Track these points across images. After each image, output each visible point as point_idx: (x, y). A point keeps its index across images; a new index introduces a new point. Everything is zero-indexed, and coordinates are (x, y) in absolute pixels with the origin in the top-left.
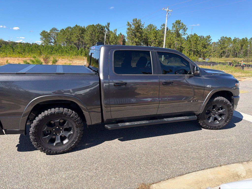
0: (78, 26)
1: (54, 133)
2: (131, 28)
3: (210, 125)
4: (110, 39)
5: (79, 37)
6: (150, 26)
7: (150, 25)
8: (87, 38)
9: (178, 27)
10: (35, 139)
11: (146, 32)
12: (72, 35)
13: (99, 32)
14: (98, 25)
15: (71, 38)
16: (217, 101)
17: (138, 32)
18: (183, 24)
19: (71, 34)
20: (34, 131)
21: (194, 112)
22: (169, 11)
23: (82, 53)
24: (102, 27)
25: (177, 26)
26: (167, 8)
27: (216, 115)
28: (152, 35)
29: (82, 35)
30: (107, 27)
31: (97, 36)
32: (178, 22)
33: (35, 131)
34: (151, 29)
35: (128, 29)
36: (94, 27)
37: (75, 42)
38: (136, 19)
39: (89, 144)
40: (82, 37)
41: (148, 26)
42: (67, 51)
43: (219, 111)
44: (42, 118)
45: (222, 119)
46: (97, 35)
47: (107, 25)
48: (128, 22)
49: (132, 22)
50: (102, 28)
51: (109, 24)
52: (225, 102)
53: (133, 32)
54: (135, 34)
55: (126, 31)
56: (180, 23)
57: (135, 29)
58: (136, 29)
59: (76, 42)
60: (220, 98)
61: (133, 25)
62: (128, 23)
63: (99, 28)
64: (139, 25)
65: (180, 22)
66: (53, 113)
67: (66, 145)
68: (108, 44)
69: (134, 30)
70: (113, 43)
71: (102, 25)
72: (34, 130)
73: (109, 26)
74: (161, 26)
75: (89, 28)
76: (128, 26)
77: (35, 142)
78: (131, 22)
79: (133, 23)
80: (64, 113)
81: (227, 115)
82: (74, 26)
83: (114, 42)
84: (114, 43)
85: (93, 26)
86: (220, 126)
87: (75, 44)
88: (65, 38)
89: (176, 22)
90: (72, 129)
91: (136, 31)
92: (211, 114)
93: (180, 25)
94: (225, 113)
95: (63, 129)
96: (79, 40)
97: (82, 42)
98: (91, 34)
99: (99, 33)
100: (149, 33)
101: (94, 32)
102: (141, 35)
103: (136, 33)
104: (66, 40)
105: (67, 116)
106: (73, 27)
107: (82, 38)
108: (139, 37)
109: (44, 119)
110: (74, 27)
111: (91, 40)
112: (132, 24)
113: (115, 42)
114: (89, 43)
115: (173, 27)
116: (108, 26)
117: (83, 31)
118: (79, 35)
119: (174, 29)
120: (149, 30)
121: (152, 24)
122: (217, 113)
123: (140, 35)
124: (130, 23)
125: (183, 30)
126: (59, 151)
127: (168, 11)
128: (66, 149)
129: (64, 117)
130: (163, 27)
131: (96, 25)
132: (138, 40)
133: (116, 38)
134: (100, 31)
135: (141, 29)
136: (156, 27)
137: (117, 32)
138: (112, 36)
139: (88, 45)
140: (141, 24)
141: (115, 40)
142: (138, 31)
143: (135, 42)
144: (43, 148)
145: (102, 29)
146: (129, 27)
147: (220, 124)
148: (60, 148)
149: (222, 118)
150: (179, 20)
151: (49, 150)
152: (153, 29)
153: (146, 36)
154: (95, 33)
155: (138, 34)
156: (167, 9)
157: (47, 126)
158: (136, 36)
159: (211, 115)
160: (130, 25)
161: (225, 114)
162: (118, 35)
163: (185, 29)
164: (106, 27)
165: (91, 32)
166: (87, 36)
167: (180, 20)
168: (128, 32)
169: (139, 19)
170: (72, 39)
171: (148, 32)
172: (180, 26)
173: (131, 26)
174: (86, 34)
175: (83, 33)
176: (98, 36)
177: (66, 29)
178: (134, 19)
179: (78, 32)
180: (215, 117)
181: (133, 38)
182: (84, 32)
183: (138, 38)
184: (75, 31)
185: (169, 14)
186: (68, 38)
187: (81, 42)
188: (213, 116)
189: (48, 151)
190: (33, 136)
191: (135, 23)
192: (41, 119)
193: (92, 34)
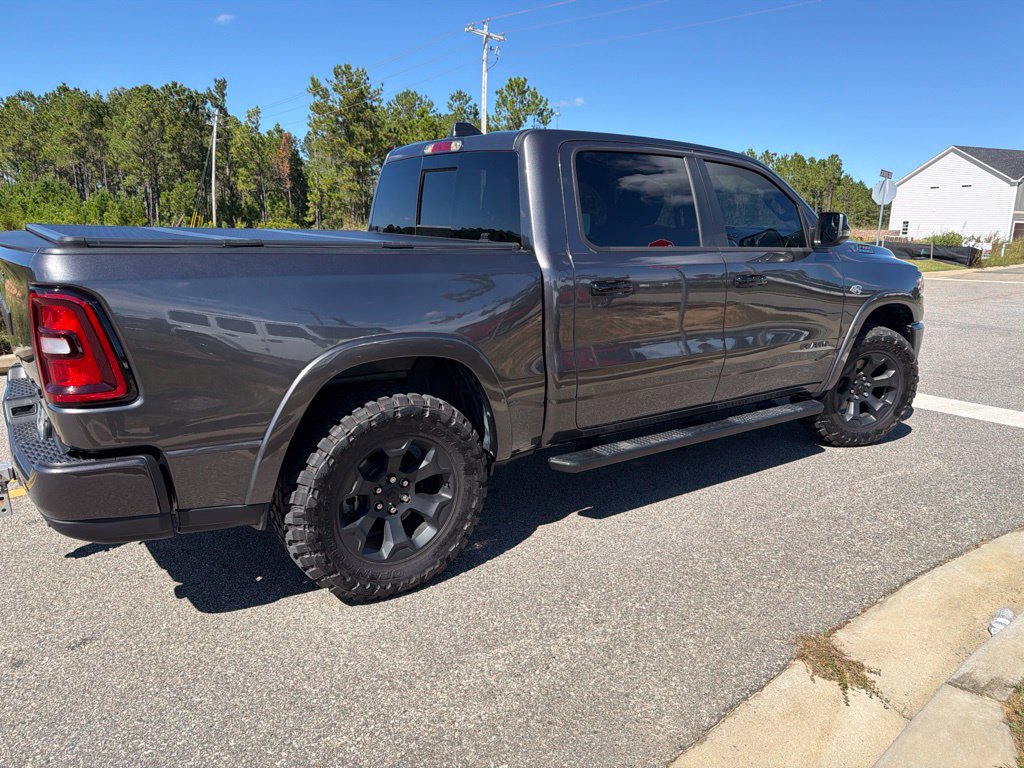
0: (71, 89)
1: (380, 507)
2: (330, 103)
3: (850, 430)
4: (233, 150)
5: (84, 143)
6: (408, 99)
7: (406, 94)
8: (121, 144)
9: (518, 106)
10: (319, 538)
11: (390, 123)
12: (45, 129)
13: (178, 118)
14: (173, 89)
15: (38, 147)
16: (876, 340)
17: (358, 120)
18: (535, 95)
19: (41, 127)
20: (314, 504)
21: (805, 387)
22: (491, 37)
23: (106, 214)
24: (192, 97)
25: (513, 103)
26: (485, 26)
27: (866, 394)
28: (417, 135)
29: (97, 131)
30: (216, 99)
31: (174, 138)
32: (518, 87)
33: (320, 504)
34: (410, 110)
35: (316, 108)
36: (155, 96)
37: (61, 164)
38: (348, 67)
39: (485, 543)
40: (100, 143)
41: (397, 97)
42: (30, 207)
43: (876, 379)
44: (348, 438)
45: (886, 406)
46: (170, 130)
47: (213, 88)
48: (313, 79)
49: (332, 77)
50: (194, 102)
51: (222, 85)
52: (896, 346)
53: (337, 120)
54: (348, 128)
55: (309, 117)
56: (525, 92)
57: (345, 110)
58: (350, 109)
59: (68, 162)
60: (884, 331)
61: (335, 90)
62: (315, 84)
63: (181, 100)
64: (362, 93)
65: (526, 87)
66: (391, 415)
67: (428, 553)
68: (227, 171)
69: (341, 114)
70: (247, 167)
71: (192, 90)
72: (313, 497)
73: (223, 95)
74: (451, 102)
75: (128, 101)
76: (315, 95)
77: (315, 552)
78: (327, 79)
79: (335, 81)
80: (428, 414)
81: (900, 389)
82: (49, 91)
83: (252, 165)
84: (250, 167)
85: (149, 92)
86: (879, 431)
87: (62, 173)
88: (9, 144)
89: (510, 87)
90: (451, 480)
91: (350, 116)
92: (852, 391)
93: (527, 96)
94: (894, 384)
95: (413, 486)
96: (81, 153)
97: (98, 164)
98: (142, 128)
99: (179, 123)
100: (405, 128)
101: (154, 120)
102: (375, 134)
103: (351, 128)
104: (11, 155)
105: (438, 424)
106: (46, 95)
107: (95, 145)
108: (367, 141)
109: (354, 445)
110: (54, 94)
111: (143, 155)
112: (330, 88)
113: (258, 165)
114: (136, 168)
115: (499, 105)
116: (222, 92)
117: (99, 113)
118: (80, 134)
119: (503, 114)
120: (403, 116)
121: (412, 91)
122: (869, 384)
123: (368, 134)
124: (324, 84)
125: (536, 117)
126: (406, 579)
127: (487, 36)
128: (428, 567)
129: (425, 432)
130: (456, 104)
131: (162, 88)
132: (362, 153)
133: (257, 144)
134: (186, 114)
135: (373, 109)
136: (431, 105)
137: (260, 122)
138: (238, 138)
139: (131, 177)
140: (371, 90)
141: (256, 156)
142: (359, 117)
143: (353, 163)
144: (345, 575)
145: (194, 108)
146: (318, 97)
147: (880, 426)
148: (409, 568)
149: (883, 401)
150: (522, 79)
151: (368, 581)
152: (418, 110)
153: (396, 138)
154: (162, 123)
155: (359, 129)
156: (486, 30)
157: (361, 478)
158: (350, 136)
159: (850, 396)
160: (322, 91)
161: (893, 389)
162: (268, 133)
163: (545, 113)
164: (212, 97)
165: (141, 119)
166: (124, 135)
167: (525, 80)
168: (315, 122)
169: (361, 70)
170: (48, 148)
171: (400, 121)
172: (525, 102)
173: (325, 95)
174: (119, 129)
175: (100, 123)
176: (177, 139)
177: (5, 101)
178: (340, 67)
179: (73, 119)
180: (863, 399)
181: (342, 145)
182: (105, 119)
183: (361, 145)
184: (58, 113)
185: (491, 49)
186: (21, 145)
187: (94, 164)
188: (857, 397)
189: (365, 587)
190: (310, 526)
191: (345, 83)
192: (345, 444)
193: (146, 128)
